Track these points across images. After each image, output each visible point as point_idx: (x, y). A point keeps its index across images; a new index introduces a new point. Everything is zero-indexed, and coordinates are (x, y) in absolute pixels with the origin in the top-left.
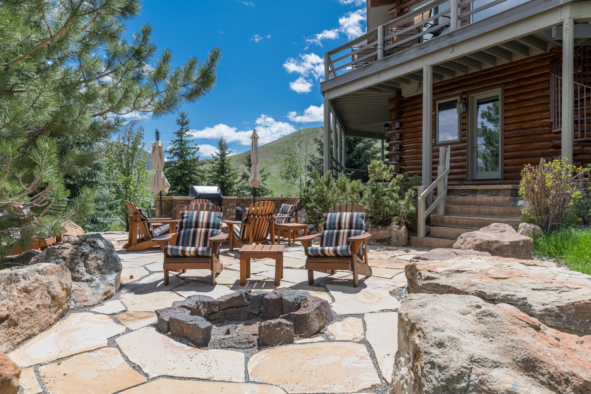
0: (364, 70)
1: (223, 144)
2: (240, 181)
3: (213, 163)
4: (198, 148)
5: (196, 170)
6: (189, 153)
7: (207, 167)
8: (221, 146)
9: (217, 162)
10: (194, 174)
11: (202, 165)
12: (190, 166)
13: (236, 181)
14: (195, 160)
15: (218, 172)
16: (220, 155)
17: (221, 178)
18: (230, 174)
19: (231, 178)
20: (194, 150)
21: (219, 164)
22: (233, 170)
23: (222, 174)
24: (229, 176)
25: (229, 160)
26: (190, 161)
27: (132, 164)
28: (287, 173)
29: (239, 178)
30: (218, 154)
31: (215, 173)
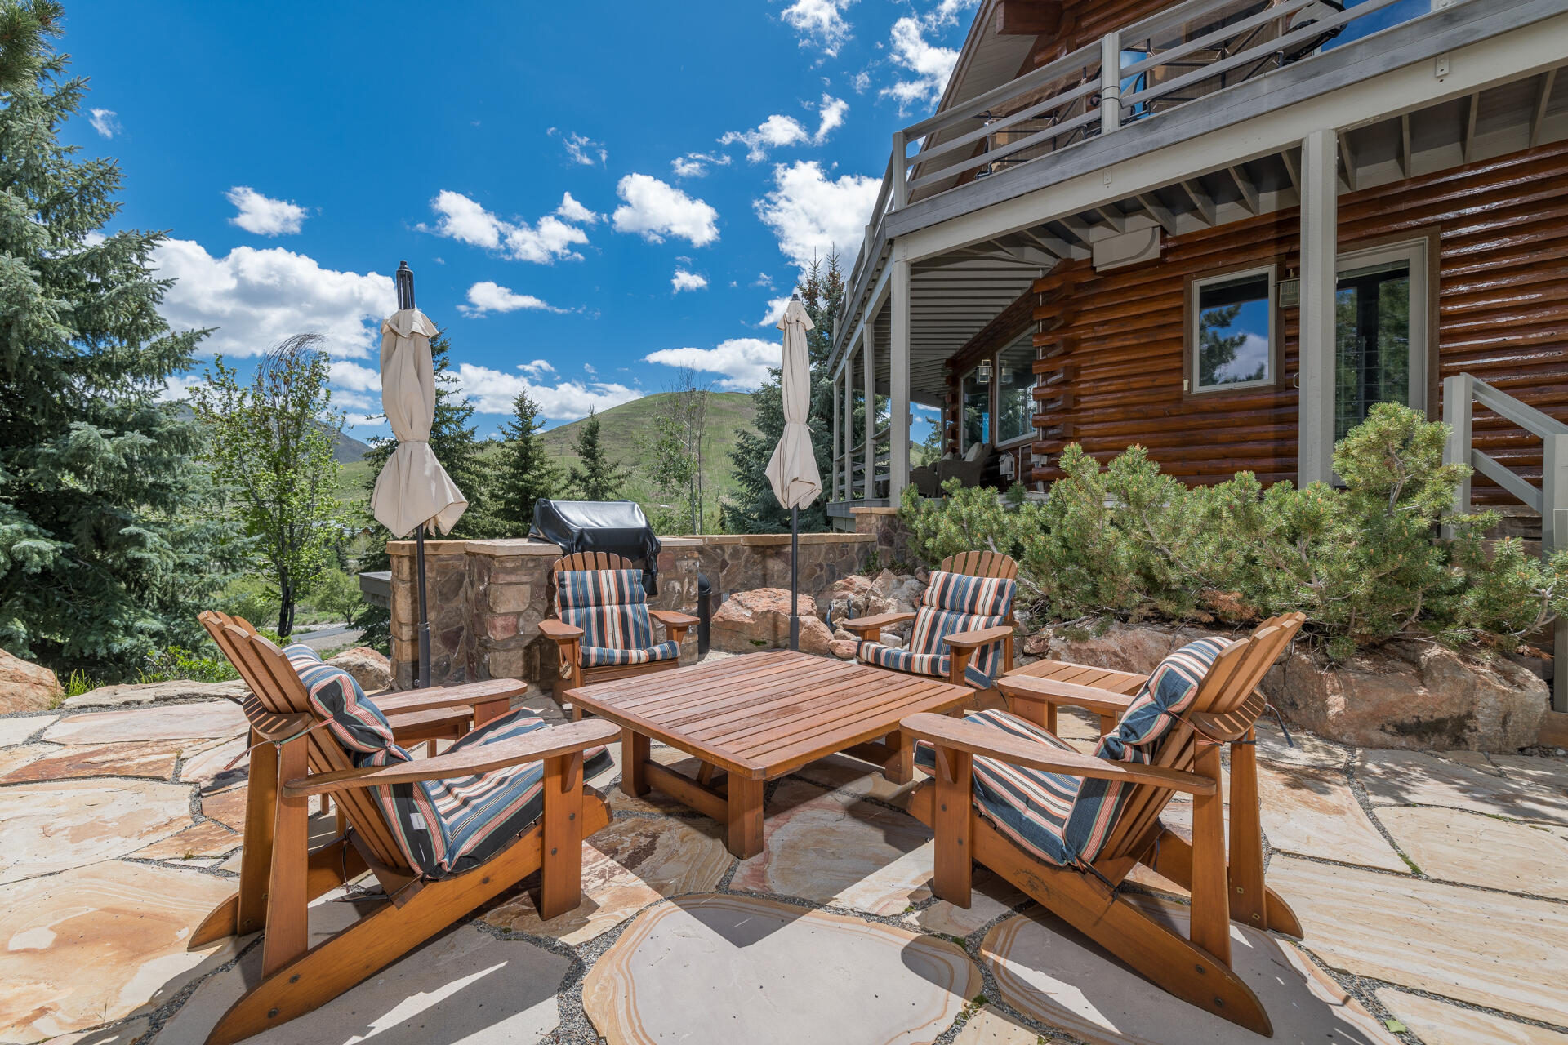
0: (1053, 164)
1: (527, 404)
2: (565, 488)
3: (503, 446)
4: (471, 409)
5: (467, 459)
6: (450, 420)
7: (491, 453)
8: (521, 409)
9: (513, 444)
10: (463, 470)
11: (482, 449)
12: (451, 450)
13: (555, 487)
14: (465, 436)
15: (516, 466)
16: (519, 429)
17: (524, 481)
18: (544, 471)
19: (546, 480)
20: (462, 414)
21: (519, 448)
22: (551, 462)
23: (525, 469)
24: (541, 476)
25: (539, 441)
26: (453, 439)
27: (297, 442)
28: (664, 472)
29: (563, 481)
30: (514, 426)
31: (506, 469)
